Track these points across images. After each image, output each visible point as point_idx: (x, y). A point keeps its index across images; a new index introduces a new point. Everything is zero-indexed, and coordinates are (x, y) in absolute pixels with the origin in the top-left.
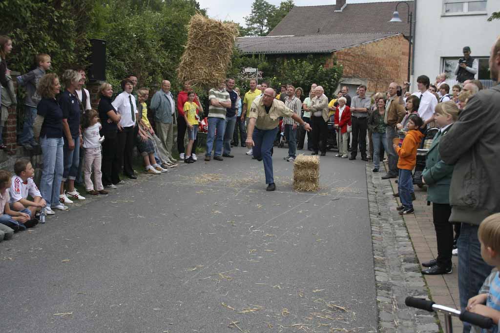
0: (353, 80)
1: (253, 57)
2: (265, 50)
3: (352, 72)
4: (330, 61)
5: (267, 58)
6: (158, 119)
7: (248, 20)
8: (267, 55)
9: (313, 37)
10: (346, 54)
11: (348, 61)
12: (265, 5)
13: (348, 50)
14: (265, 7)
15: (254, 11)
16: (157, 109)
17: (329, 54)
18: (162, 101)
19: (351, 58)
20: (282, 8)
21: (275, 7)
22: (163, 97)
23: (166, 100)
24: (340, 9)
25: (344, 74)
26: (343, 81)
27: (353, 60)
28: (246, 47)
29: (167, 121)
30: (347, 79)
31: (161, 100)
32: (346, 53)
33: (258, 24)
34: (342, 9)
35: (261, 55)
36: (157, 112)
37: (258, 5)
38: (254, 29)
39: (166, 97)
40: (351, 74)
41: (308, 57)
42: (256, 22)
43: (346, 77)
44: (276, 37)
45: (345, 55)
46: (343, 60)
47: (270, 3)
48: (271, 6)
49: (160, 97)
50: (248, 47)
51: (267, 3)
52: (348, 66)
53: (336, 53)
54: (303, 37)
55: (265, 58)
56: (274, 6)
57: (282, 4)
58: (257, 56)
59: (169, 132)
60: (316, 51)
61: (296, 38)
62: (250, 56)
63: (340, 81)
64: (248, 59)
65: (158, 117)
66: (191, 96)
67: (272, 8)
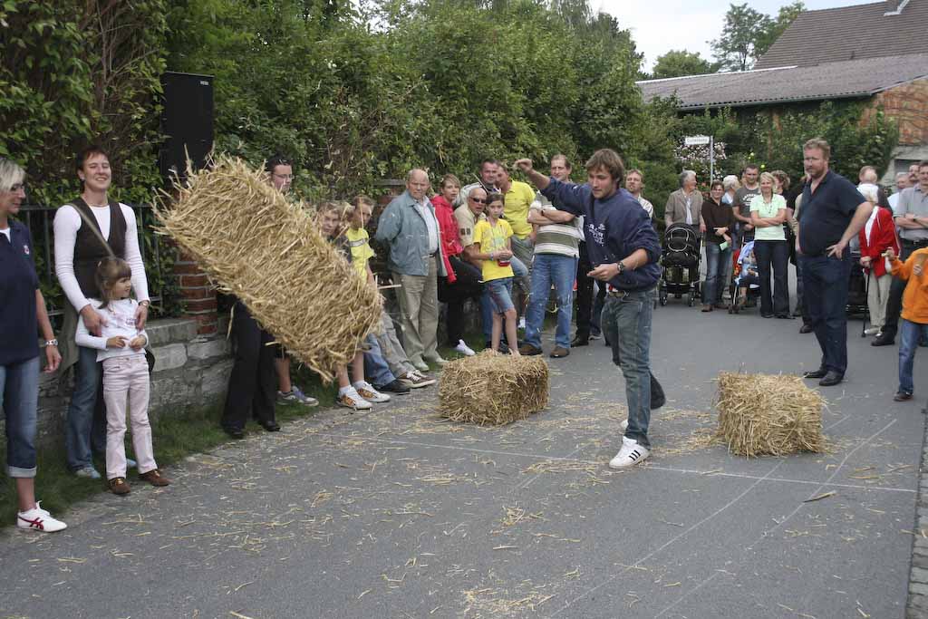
0: (921, 150)
1: (707, 114)
2: (732, 99)
3: (920, 133)
4: (869, 113)
5: (735, 114)
6: (394, 264)
7: (717, 47)
8: (734, 109)
9: (836, 66)
10: (905, 96)
11: (909, 110)
12: (750, 14)
13: (909, 88)
14: (750, 18)
15: (728, 27)
16: (394, 240)
17: (866, 99)
18: (406, 221)
19: (915, 105)
20: (781, 18)
21: (770, 18)
22: (408, 212)
23: (416, 220)
24: (895, 10)
25: (902, 139)
26: (900, 153)
27: (920, 109)
28: (694, 95)
29: (419, 271)
30: (908, 149)
31: (402, 220)
32: (903, 94)
33: (737, 53)
34: (900, 8)
35: (722, 108)
36: (393, 247)
37: (734, 16)
38: (729, 62)
39: (417, 212)
40: (917, 138)
41: (821, 107)
42: (733, 50)
43: (906, 145)
44: (760, 72)
45: (902, 98)
46: (900, 109)
47: (759, 11)
48: (762, 16)
49: (401, 213)
50: (698, 94)
51: (753, 12)
52: (910, 121)
53: (881, 95)
54: (815, 68)
55: (732, 115)
56: (768, 16)
57: (782, 10)
58: (714, 112)
59: (423, 295)
60: (838, 94)
61: (800, 70)
62: (699, 112)
63: (893, 153)
64: (698, 119)
65: (395, 261)
66: (493, 207)
67: (765, 20)
